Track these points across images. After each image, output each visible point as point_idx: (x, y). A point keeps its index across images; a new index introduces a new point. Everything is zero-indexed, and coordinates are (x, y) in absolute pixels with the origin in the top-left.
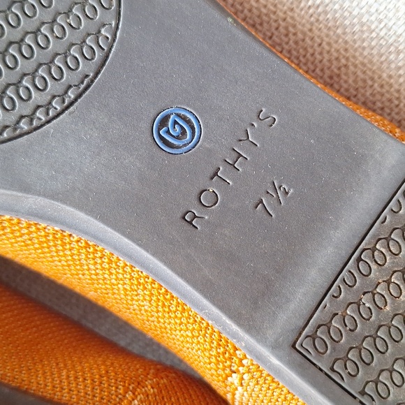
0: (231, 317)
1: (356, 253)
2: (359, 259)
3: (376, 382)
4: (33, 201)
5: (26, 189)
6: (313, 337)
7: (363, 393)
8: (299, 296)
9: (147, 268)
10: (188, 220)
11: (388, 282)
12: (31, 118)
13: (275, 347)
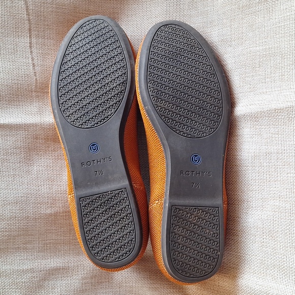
0: (169, 191)
1: (196, 207)
2: (196, 208)
3: (176, 226)
4: (166, 142)
5: (167, 140)
6: (176, 209)
7: (172, 224)
8: (182, 202)
9: (167, 171)
10: (181, 172)
11: (195, 217)
12: (180, 132)
13: (170, 203)
